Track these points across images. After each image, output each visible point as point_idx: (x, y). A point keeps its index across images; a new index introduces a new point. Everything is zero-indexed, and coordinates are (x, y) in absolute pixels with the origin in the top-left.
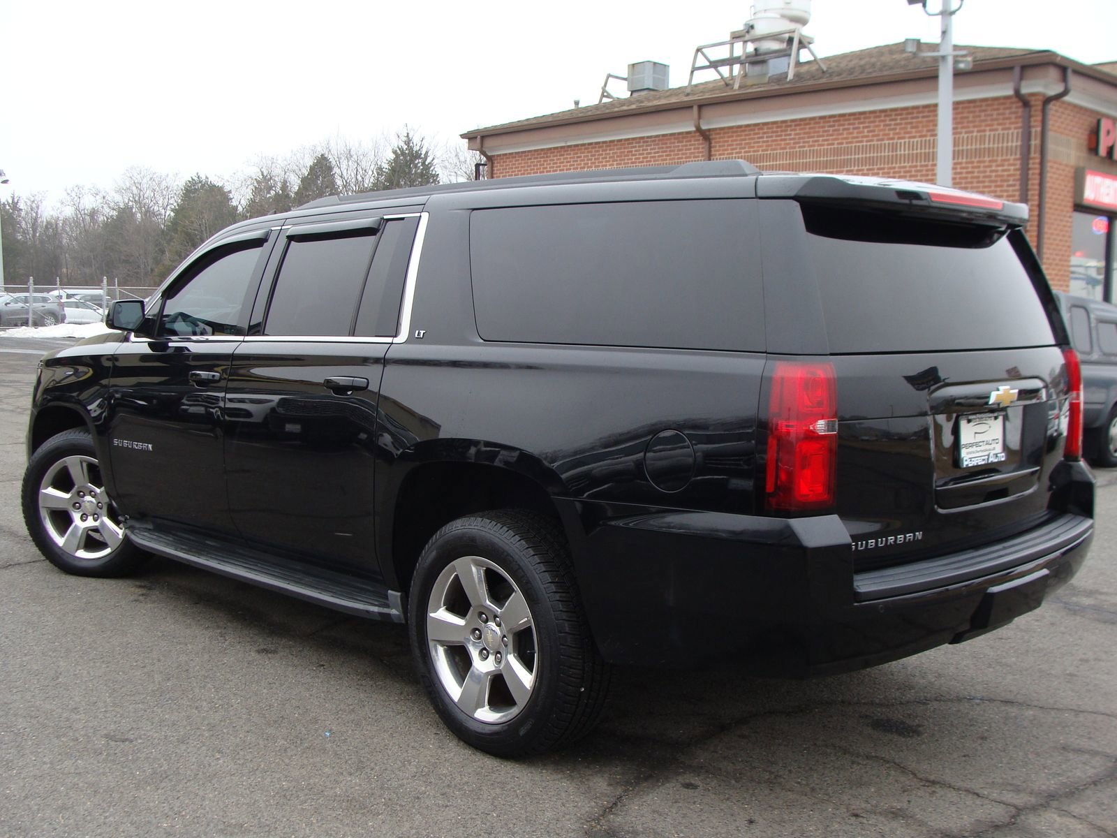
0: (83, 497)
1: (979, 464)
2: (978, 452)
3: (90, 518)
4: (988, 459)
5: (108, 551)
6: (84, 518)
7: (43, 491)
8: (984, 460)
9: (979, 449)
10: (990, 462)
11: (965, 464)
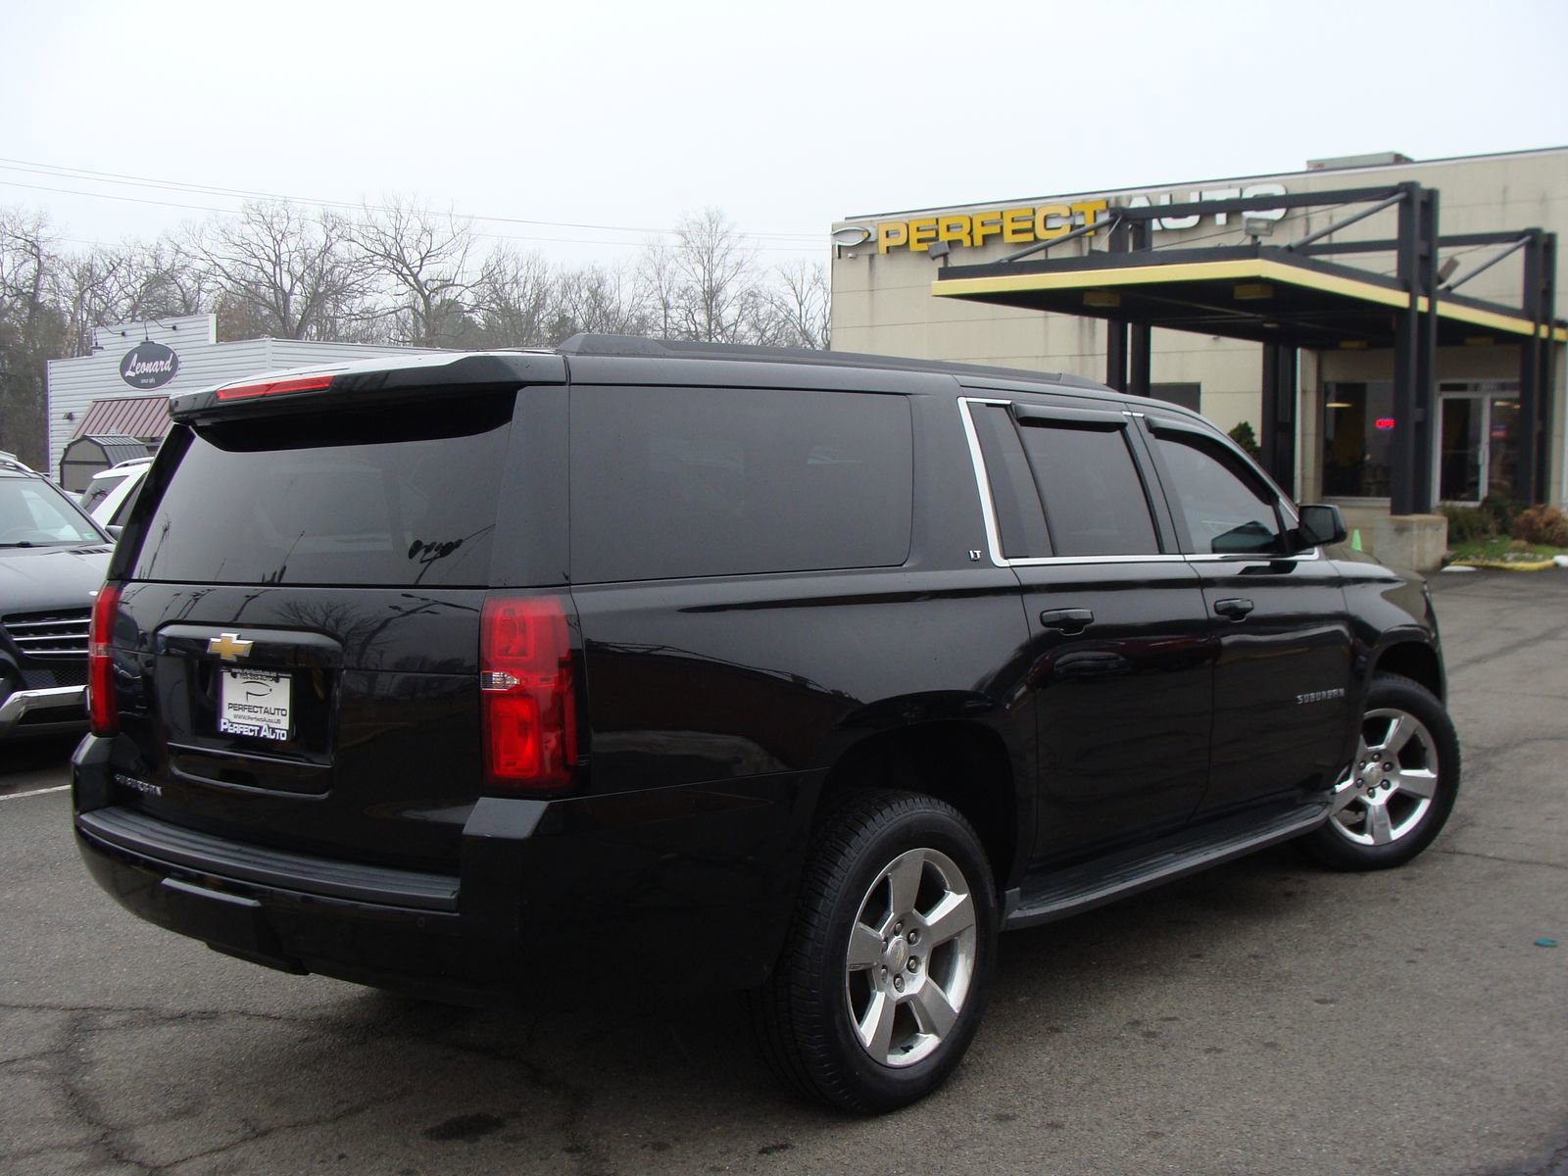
1: (245, 733)
2: (250, 718)
4: (259, 731)
8: (251, 731)
9: (252, 715)
10: (262, 735)
11: (223, 727)
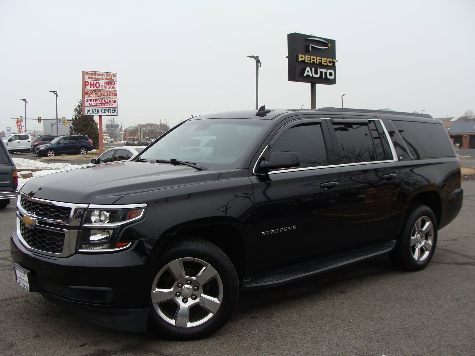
0: (182, 287)
3: (190, 299)
5: (211, 315)
6: (185, 301)
7: (153, 292)
